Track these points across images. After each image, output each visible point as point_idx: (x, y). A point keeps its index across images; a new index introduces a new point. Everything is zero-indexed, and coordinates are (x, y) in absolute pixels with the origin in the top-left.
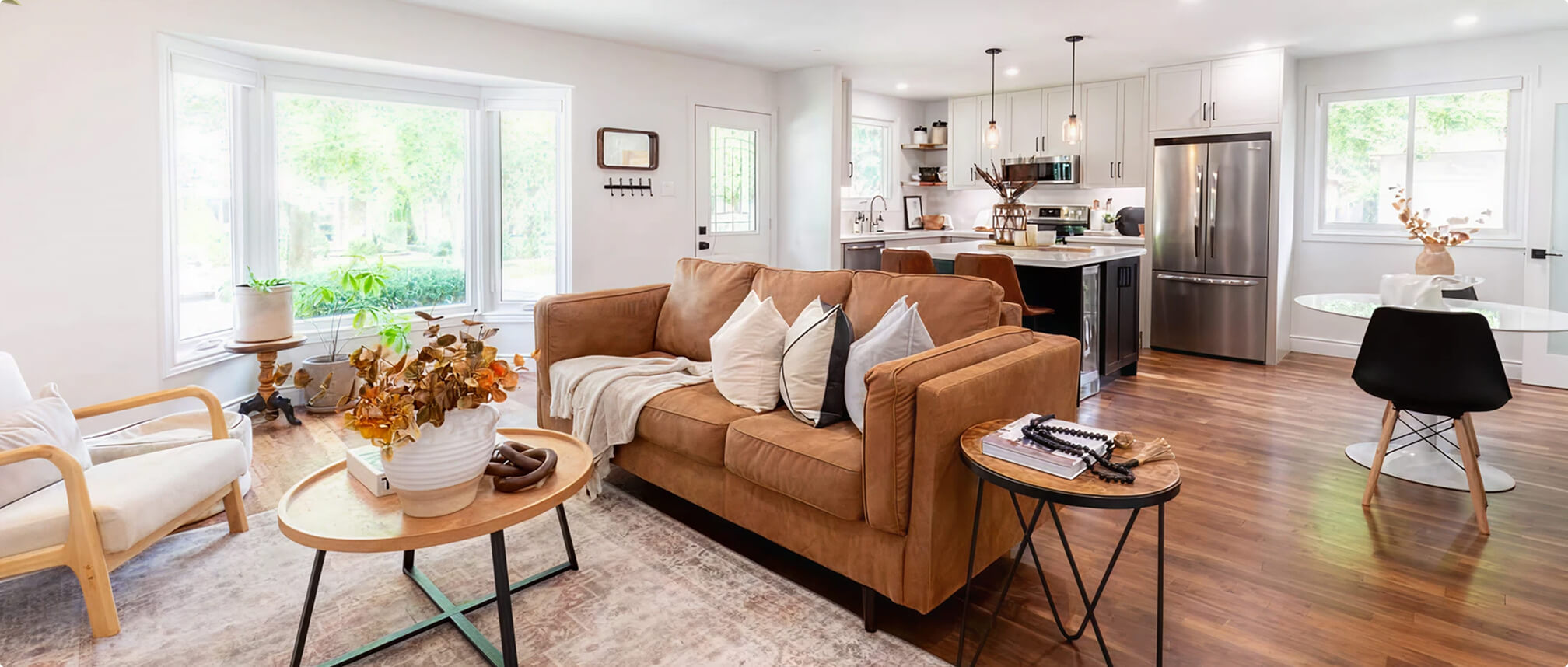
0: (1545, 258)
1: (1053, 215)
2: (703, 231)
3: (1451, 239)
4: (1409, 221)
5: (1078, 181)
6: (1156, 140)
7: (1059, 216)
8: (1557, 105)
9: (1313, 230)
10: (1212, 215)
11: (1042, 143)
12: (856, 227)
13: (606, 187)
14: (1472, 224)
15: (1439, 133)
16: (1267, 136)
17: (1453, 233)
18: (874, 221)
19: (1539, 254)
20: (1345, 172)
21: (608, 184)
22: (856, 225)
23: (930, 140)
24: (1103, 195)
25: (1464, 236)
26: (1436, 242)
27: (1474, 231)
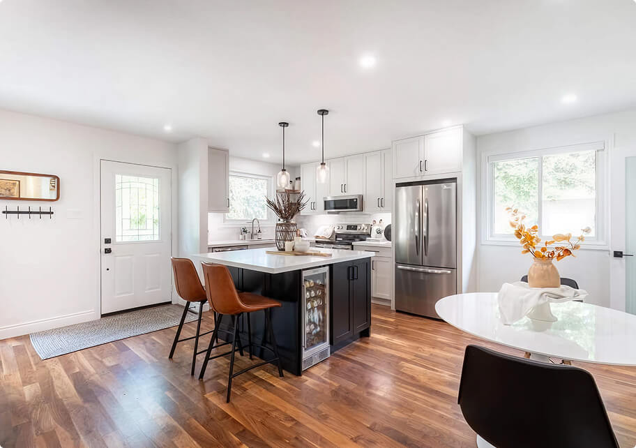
0: (622, 257)
1: (353, 229)
2: (108, 241)
3: (556, 254)
4: (523, 237)
5: (362, 210)
6: (397, 184)
7: (356, 229)
8: (626, 158)
9: (487, 238)
10: (425, 229)
11: (344, 188)
12: (241, 237)
13: (4, 212)
14: (574, 242)
15: (561, 189)
16: (454, 180)
17: (557, 248)
18: (255, 232)
19: (618, 254)
20: (527, 209)
21: (5, 210)
22: (241, 236)
23: (294, 188)
24: (378, 217)
25: (567, 252)
26: (544, 256)
27: (576, 247)
